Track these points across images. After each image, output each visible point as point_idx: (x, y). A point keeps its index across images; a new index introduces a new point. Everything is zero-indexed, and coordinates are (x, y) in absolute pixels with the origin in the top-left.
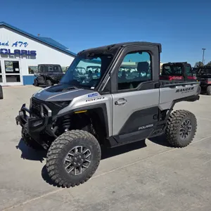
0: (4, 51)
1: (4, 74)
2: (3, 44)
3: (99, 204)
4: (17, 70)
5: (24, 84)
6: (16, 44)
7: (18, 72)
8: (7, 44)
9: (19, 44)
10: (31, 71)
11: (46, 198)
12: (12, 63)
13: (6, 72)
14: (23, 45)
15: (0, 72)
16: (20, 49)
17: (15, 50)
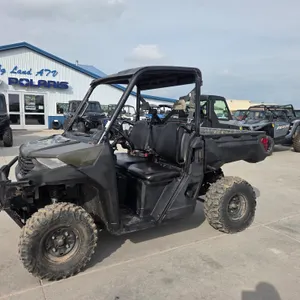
0: (24, 82)
2: (24, 73)
4: (41, 107)
5: (50, 128)
6: (41, 73)
8: (29, 73)
9: (45, 73)
10: (60, 109)
12: (34, 99)
13: (26, 111)
14: (51, 74)
15: (18, 110)
16: (47, 79)
17: (39, 81)
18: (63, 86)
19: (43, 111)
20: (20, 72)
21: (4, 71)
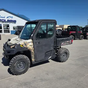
0: (3, 20)
2: (3, 17)
3: (27, 82)
5: (11, 34)
6: (8, 17)
7: (9, 29)
8: (4, 17)
10: (14, 28)
11: (7, 79)
12: (6, 25)
13: (4, 29)
15: (2, 29)
16: (10, 19)
18: (15, 22)
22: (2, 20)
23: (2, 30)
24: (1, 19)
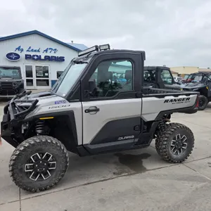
0: (36, 57)
1: (34, 78)
2: (35, 51)
6: (46, 51)
9: (49, 51)
12: (42, 68)
13: (37, 77)
14: (53, 51)
15: (32, 76)
16: (50, 55)
17: (45, 57)
18: (61, 59)
19: (48, 77)
20: (32, 50)
21: (22, 50)
22: (34, 56)
23: (32, 80)
24: (32, 54)
